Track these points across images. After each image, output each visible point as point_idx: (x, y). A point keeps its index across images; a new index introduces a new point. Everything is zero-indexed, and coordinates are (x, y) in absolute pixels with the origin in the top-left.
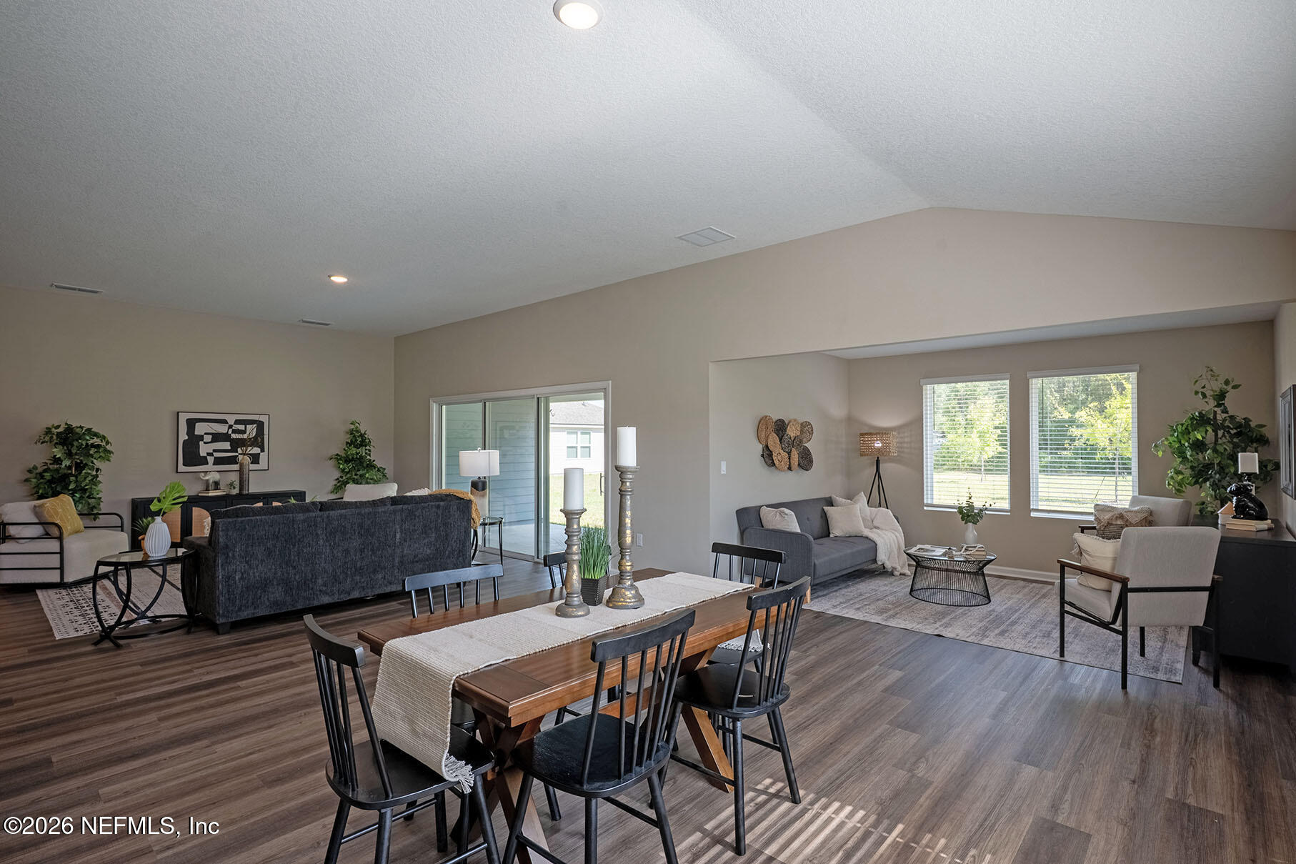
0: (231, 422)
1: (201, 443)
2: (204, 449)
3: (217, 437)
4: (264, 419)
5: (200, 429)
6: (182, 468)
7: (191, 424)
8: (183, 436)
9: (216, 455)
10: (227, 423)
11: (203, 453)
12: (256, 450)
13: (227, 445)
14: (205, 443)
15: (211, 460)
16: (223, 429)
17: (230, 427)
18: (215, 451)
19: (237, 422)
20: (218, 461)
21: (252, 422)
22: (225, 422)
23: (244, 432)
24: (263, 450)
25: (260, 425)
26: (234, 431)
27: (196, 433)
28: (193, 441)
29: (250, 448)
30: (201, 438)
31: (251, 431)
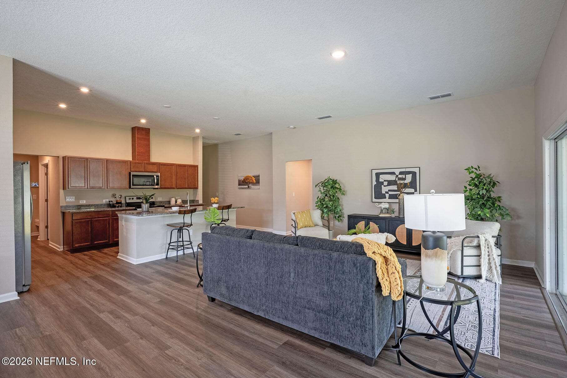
0: (397, 174)
1: (383, 186)
2: (384, 190)
3: (390, 183)
4: (417, 170)
5: (382, 178)
6: (374, 200)
7: (378, 175)
8: (374, 183)
9: (390, 193)
10: (395, 174)
11: (383, 192)
12: (412, 190)
13: (395, 187)
14: (384, 186)
15: (387, 195)
16: (392, 178)
17: (397, 176)
18: (389, 190)
19: (401, 173)
20: (391, 197)
21: (409, 173)
22: (393, 173)
23: (404, 179)
24: (416, 190)
25: (414, 174)
26: (400, 179)
27: (380, 181)
28: (379, 184)
29: (404, 189)
30: (382, 183)
31: (409, 178)
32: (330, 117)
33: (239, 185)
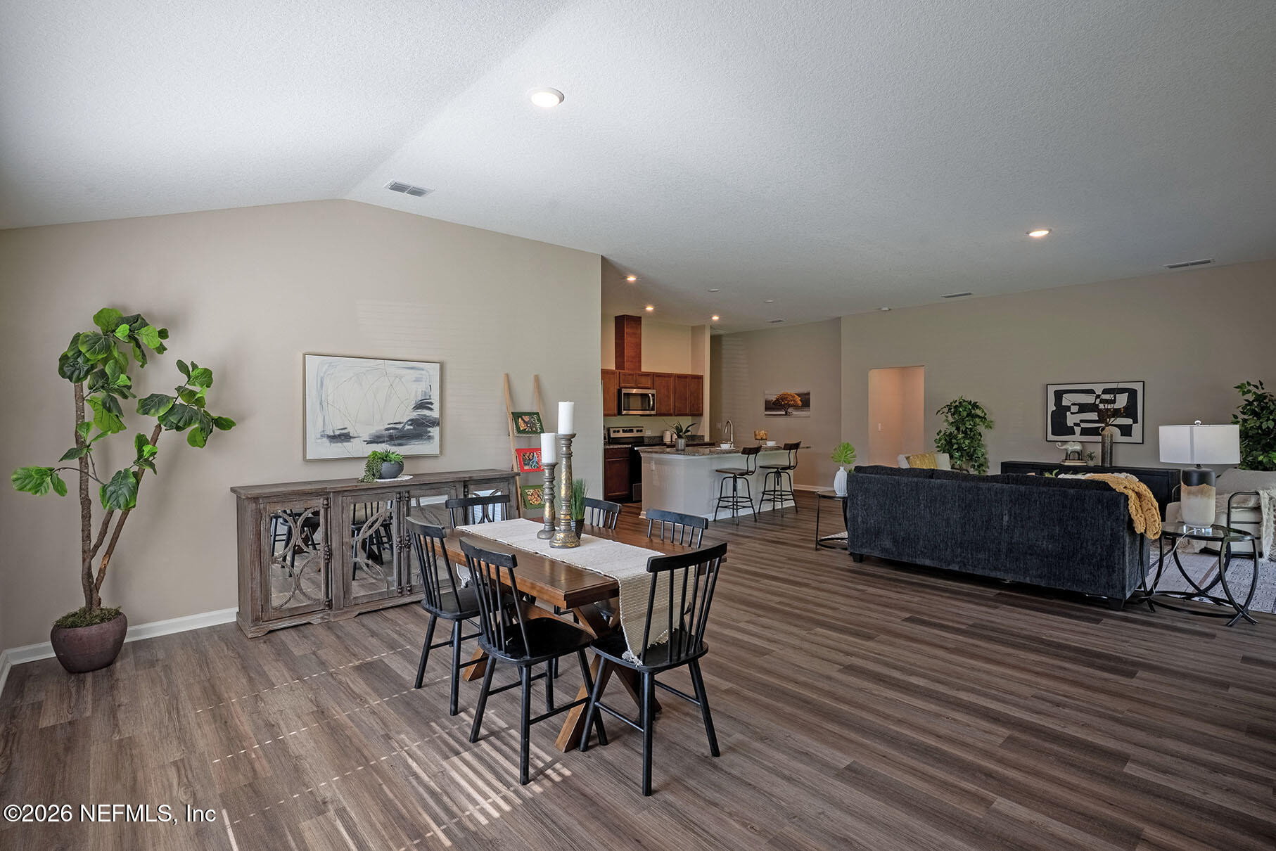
0: (1099, 392)
1: (1068, 413)
2: (1071, 420)
3: (1083, 408)
4: (1138, 387)
5: (1067, 400)
6: (1051, 437)
7: (1059, 395)
8: (1052, 407)
9: (1083, 425)
10: (1095, 394)
11: (1070, 423)
12: (1129, 421)
13: (1094, 416)
14: (1072, 413)
15: (1078, 430)
16: (1090, 399)
17: (1098, 396)
18: (1082, 421)
19: (1106, 391)
20: (1085, 432)
21: (1122, 391)
22: (1092, 392)
23: (1113, 402)
24: (1135, 421)
25: (1132, 394)
26: (1103, 401)
27: (1063, 404)
28: (1061, 412)
29: (1112, 419)
30: (1068, 408)
31: (1122, 401)
32: (970, 294)
33: (767, 409)
